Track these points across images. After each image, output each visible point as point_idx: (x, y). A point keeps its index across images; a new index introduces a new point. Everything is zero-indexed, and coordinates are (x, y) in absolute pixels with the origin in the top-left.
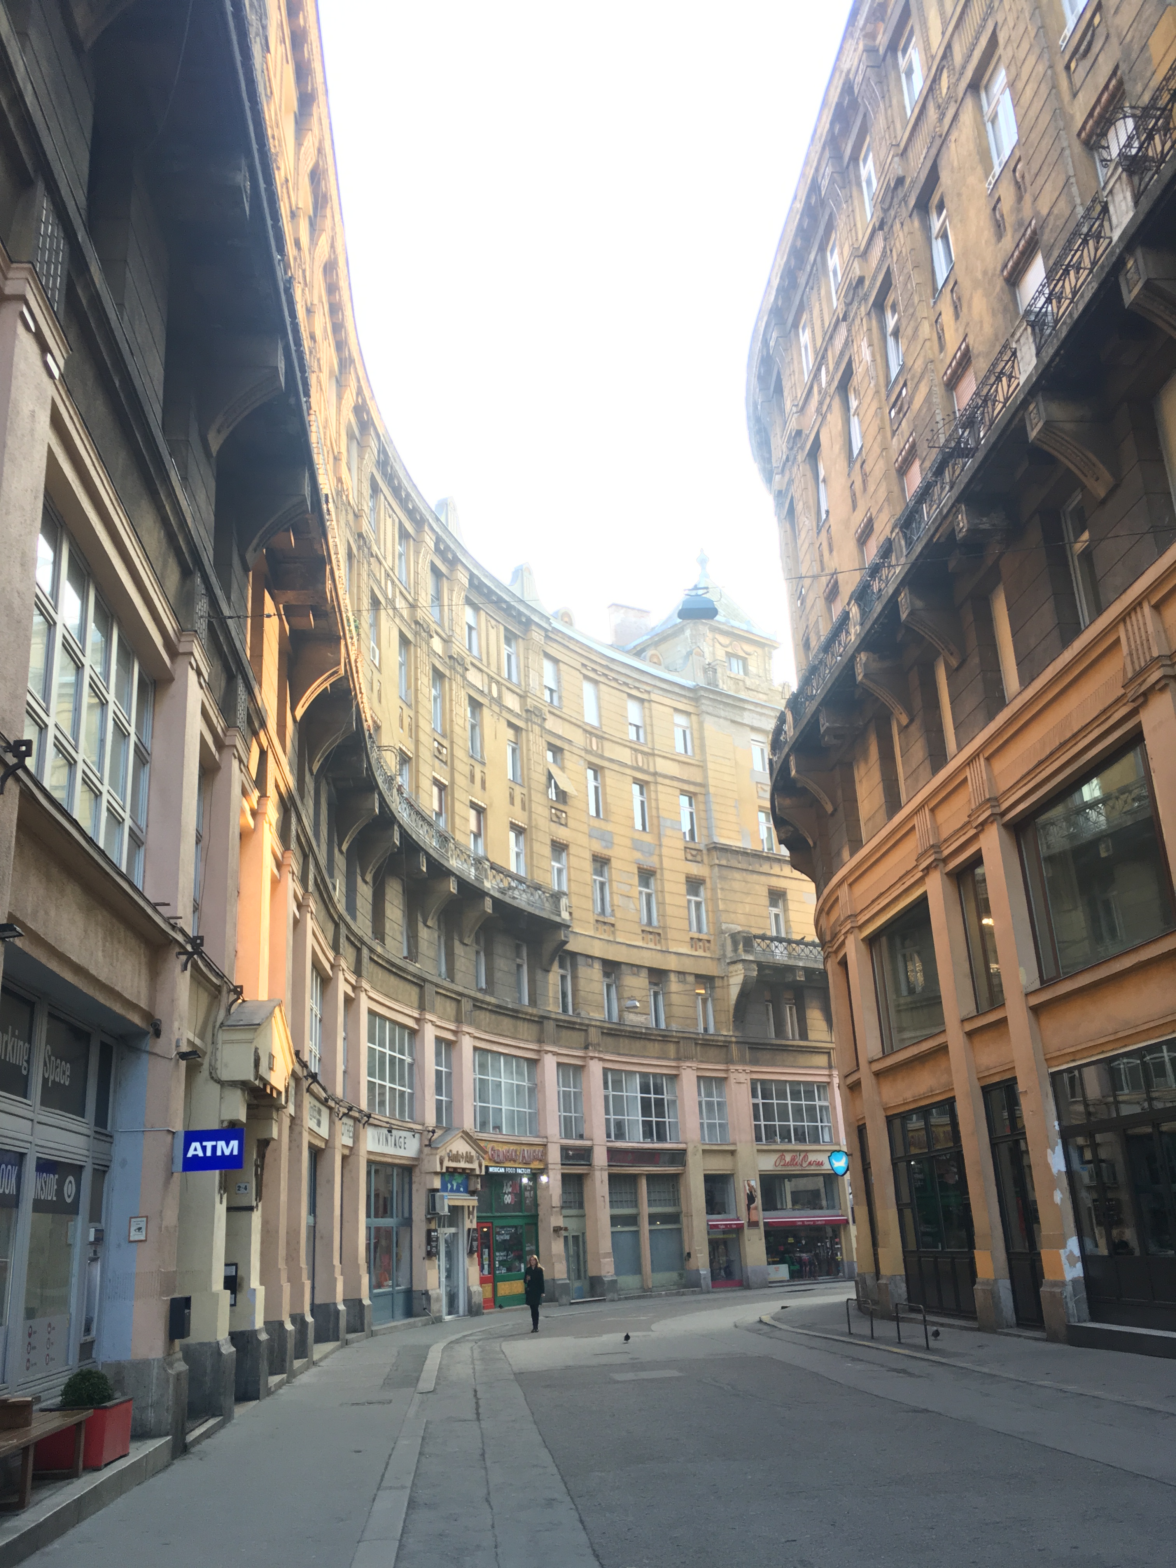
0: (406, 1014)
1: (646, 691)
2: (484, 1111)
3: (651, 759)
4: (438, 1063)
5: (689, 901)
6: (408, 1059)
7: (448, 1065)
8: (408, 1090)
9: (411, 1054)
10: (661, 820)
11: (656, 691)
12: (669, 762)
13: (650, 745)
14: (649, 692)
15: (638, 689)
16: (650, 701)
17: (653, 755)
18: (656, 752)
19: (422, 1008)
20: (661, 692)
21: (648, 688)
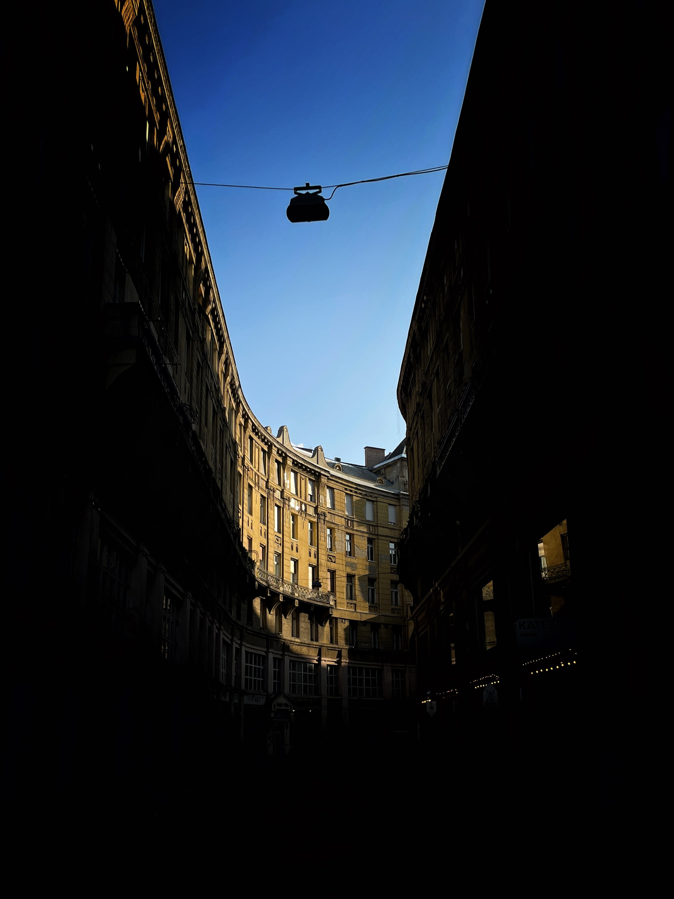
0: (261, 651)
1: (375, 497)
2: (294, 685)
3: (376, 528)
4: (275, 667)
5: (392, 592)
6: (261, 667)
7: (279, 668)
8: (261, 679)
9: (263, 665)
10: (380, 556)
11: (380, 496)
12: (386, 529)
13: (376, 522)
14: (377, 497)
15: (371, 496)
16: (377, 501)
17: (377, 526)
18: (379, 525)
19: (268, 648)
20: (382, 497)
21: (376, 496)
